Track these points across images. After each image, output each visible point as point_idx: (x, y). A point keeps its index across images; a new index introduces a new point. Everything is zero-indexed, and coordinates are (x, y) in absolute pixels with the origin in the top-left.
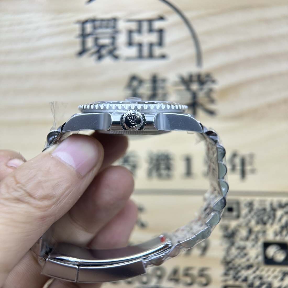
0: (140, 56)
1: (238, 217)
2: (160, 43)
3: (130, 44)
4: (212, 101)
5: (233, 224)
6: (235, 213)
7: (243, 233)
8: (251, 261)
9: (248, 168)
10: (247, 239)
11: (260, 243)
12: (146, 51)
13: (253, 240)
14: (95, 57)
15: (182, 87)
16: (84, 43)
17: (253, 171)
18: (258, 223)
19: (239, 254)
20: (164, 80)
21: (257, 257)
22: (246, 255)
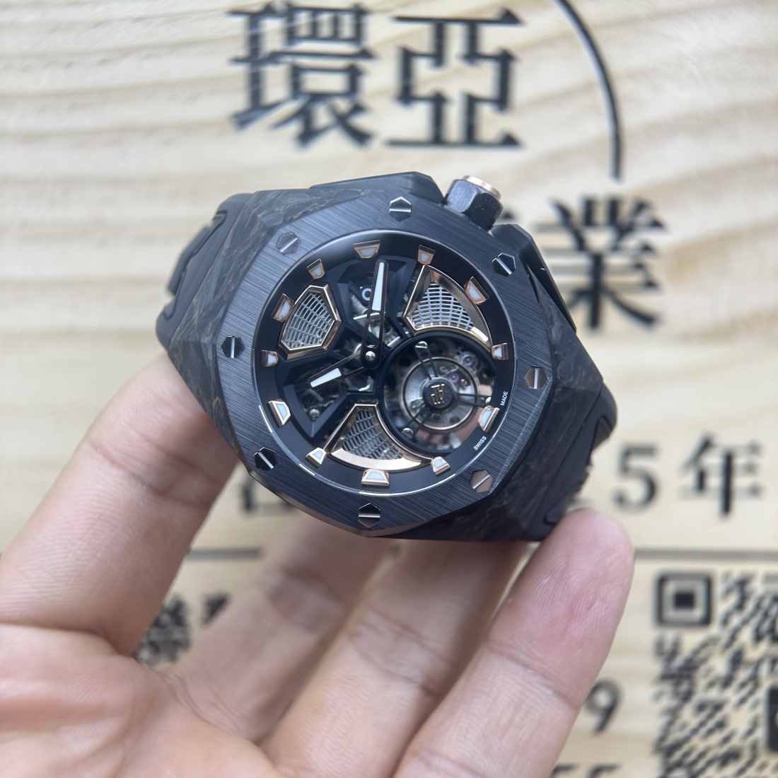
0: (438, 139)
1: (706, 621)
2: (502, 100)
3: (406, 95)
4: (650, 285)
5: (691, 640)
6: (698, 613)
7: (719, 665)
8: (735, 742)
9: (741, 482)
10: (727, 682)
11: (762, 694)
12: (454, 118)
13: (743, 685)
15: (565, 240)
16: (255, 84)
17: (755, 491)
18: (758, 638)
19: (702, 724)
21: (750, 732)
22: (721, 725)
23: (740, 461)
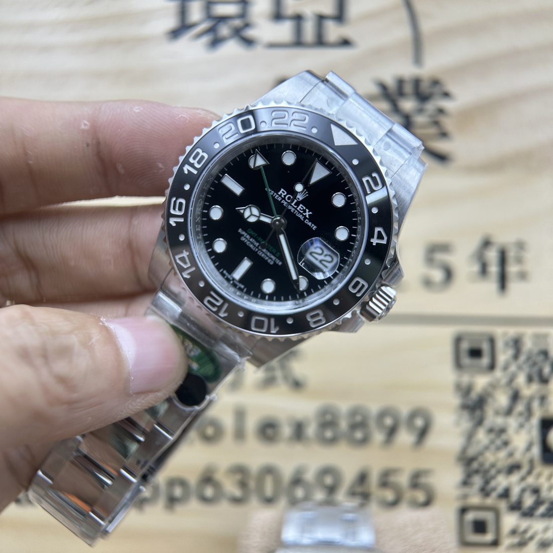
0: (298, 42)
1: (492, 367)
2: (340, 16)
3: (278, 16)
4: (444, 135)
5: (481, 382)
6: (485, 361)
9: (512, 269)
10: (509, 412)
11: (535, 421)
12: (309, 30)
13: (521, 414)
16: (183, 12)
17: (523, 276)
18: (530, 379)
19: (492, 442)
21: (528, 449)
22: (506, 443)
23: (511, 254)
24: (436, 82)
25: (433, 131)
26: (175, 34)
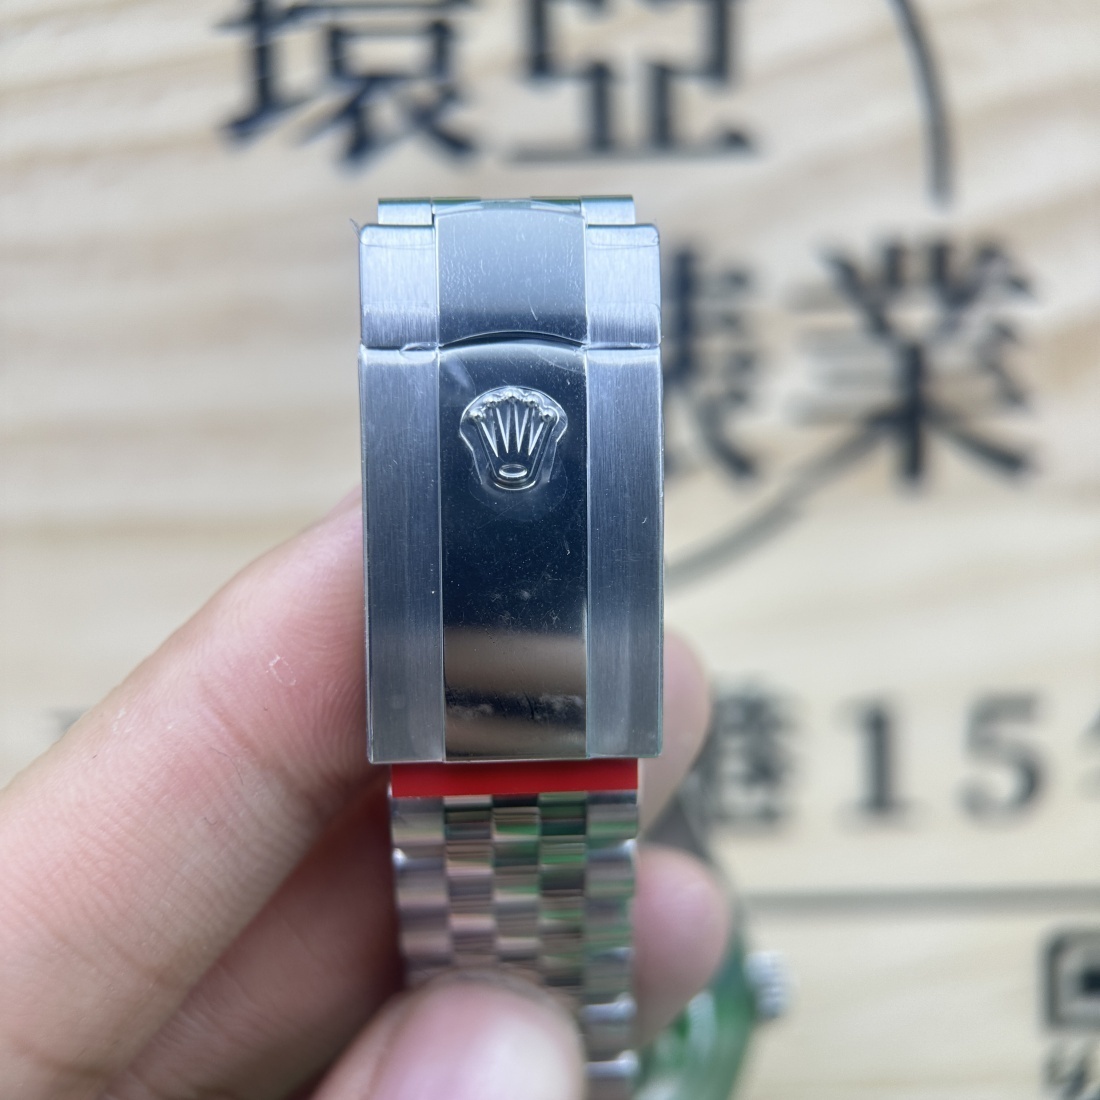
0: (601, 140)
2: (719, 64)
3: (540, 63)
4: (1013, 396)
12: (631, 106)
14: (332, 142)
15: (847, 319)
16: (263, 61)
20: (738, 280)
24: (989, 252)
25: (983, 387)
26: (244, 126)
